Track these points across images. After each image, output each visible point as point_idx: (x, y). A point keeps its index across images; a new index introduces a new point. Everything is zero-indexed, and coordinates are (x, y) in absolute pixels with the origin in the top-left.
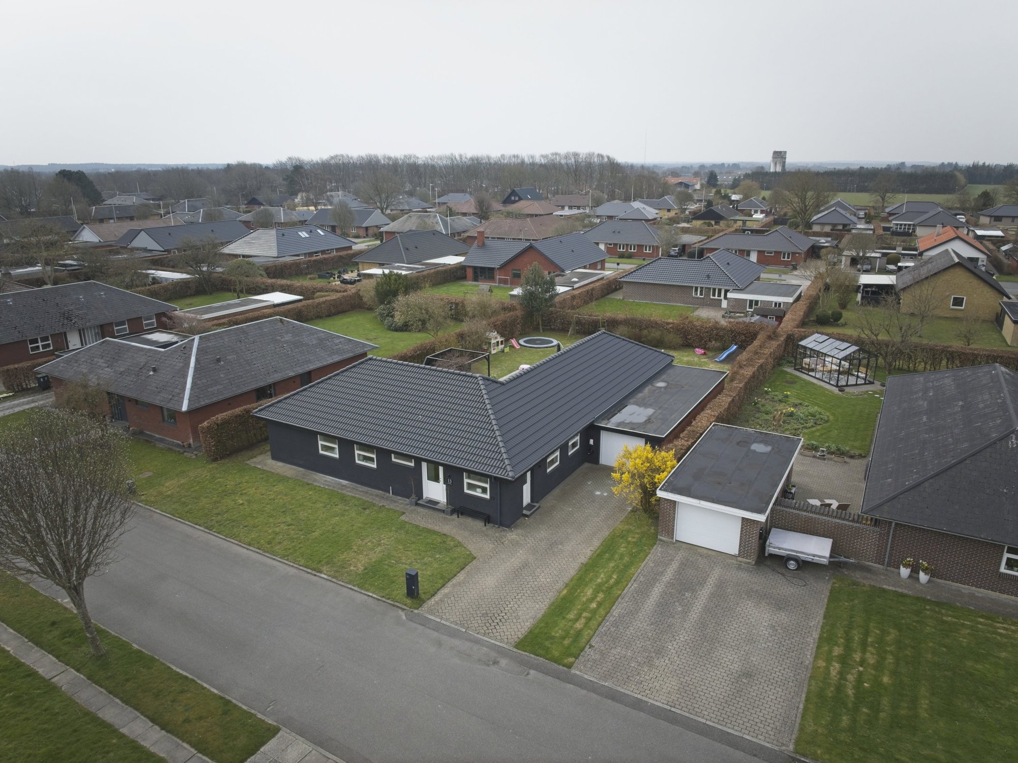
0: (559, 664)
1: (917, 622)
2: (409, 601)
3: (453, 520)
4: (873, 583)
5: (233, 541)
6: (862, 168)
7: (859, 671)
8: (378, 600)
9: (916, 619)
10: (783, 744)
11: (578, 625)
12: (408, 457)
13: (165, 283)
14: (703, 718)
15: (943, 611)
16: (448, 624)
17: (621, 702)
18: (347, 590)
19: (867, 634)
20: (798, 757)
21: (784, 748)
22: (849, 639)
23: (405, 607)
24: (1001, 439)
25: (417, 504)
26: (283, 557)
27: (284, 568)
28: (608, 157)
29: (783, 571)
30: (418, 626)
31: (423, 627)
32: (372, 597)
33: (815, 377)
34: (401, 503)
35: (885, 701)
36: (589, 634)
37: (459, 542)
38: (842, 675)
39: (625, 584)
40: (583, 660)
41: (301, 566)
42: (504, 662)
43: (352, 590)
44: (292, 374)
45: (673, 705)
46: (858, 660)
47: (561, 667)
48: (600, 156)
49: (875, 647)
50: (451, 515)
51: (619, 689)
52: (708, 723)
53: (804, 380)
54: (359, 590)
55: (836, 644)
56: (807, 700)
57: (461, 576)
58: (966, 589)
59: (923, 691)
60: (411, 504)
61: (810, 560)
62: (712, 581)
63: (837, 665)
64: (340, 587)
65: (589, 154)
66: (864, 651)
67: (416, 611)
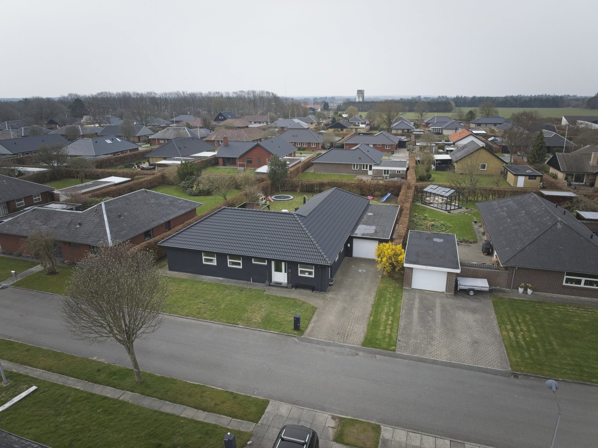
0: (389, 350)
1: (535, 311)
2: (296, 332)
3: (294, 291)
4: (509, 297)
5: (176, 315)
6: (401, 99)
7: (522, 334)
8: (278, 334)
9: (534, 309)
10: (506, 368)
11: (388, 331)
12: (263, 260)
13: (30, 174)
14: (466, 363)
15: (543, 305)
16: (323, 340)
17: (427, 362)
18: (258, 331)
19: (517, 318)
20: (515, 372)
21: (507, 370)
22: (511, 322)
23: (295, 336)
24: (554, 225)
25: (270, 285)
26: (211, 319)
27: (215, 326)
28: (272, 94)
29: (468, 296)
30: (308, 343)
31: (310, 344)
32: (274, 333)
33: (433, 207)
34: (259, 286)
35: (539, 344)
36: (395, 335)
37: (304, 302)
38: (516, 336)
39: (399, 310)
40: (399, 347)
41: (224, 323)
42: (361, 354)
43: (261, 331)
44: (162, 222)
45: (450, 360)
46: (519, 329)
47: (390, 351)
48: (268, 93)
49: (523, 323)
50: (291, 289)
51: (422, 357)
52: (469, 365)
53: (429, 209)
54: (265, 330)
55: (507, 324)
56: (506, 349)
57: (315, 318)
58: (548, 295)
59: (552, 338)
60: (267, 286)
61: (480, 290)
62: (438, 304)
63: (512, 333)
64: (253, 331)
65: (261, 91)
66: (520, 326)
67: (302, 337)
